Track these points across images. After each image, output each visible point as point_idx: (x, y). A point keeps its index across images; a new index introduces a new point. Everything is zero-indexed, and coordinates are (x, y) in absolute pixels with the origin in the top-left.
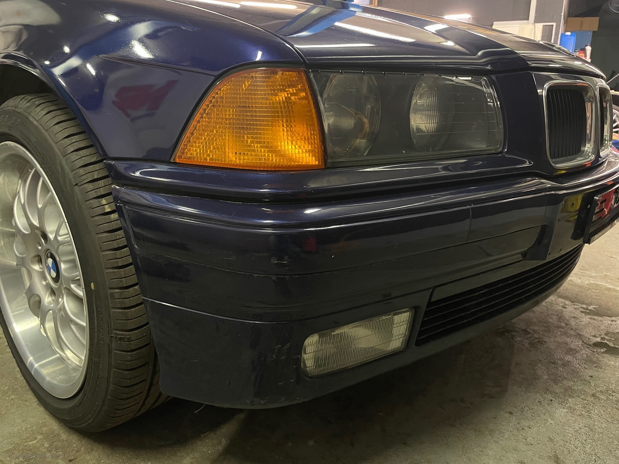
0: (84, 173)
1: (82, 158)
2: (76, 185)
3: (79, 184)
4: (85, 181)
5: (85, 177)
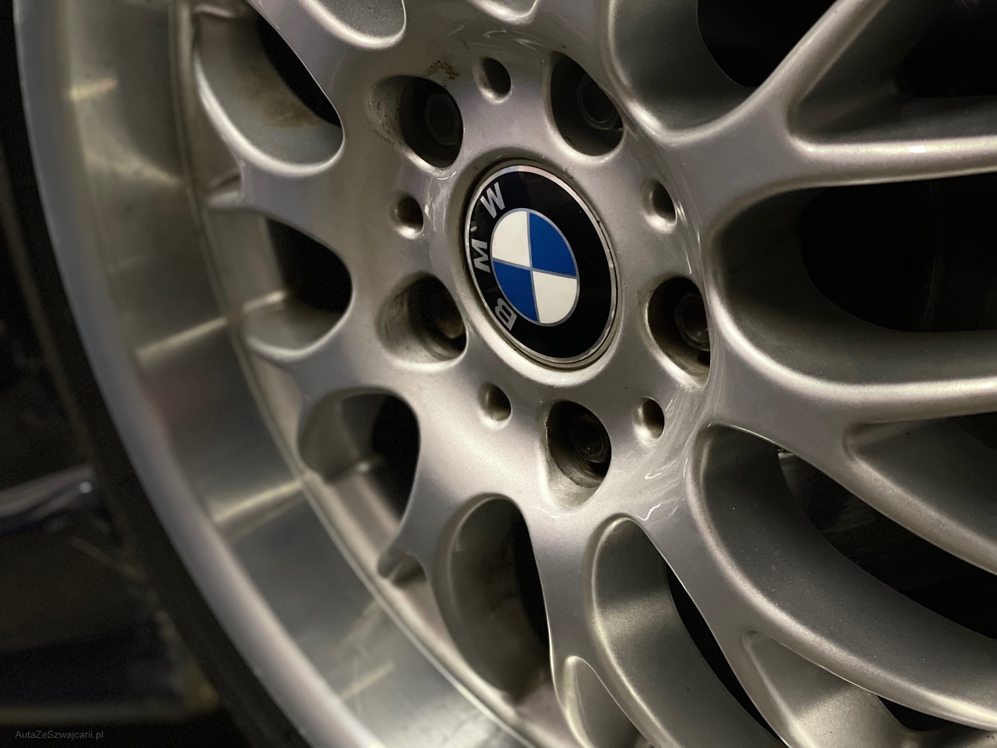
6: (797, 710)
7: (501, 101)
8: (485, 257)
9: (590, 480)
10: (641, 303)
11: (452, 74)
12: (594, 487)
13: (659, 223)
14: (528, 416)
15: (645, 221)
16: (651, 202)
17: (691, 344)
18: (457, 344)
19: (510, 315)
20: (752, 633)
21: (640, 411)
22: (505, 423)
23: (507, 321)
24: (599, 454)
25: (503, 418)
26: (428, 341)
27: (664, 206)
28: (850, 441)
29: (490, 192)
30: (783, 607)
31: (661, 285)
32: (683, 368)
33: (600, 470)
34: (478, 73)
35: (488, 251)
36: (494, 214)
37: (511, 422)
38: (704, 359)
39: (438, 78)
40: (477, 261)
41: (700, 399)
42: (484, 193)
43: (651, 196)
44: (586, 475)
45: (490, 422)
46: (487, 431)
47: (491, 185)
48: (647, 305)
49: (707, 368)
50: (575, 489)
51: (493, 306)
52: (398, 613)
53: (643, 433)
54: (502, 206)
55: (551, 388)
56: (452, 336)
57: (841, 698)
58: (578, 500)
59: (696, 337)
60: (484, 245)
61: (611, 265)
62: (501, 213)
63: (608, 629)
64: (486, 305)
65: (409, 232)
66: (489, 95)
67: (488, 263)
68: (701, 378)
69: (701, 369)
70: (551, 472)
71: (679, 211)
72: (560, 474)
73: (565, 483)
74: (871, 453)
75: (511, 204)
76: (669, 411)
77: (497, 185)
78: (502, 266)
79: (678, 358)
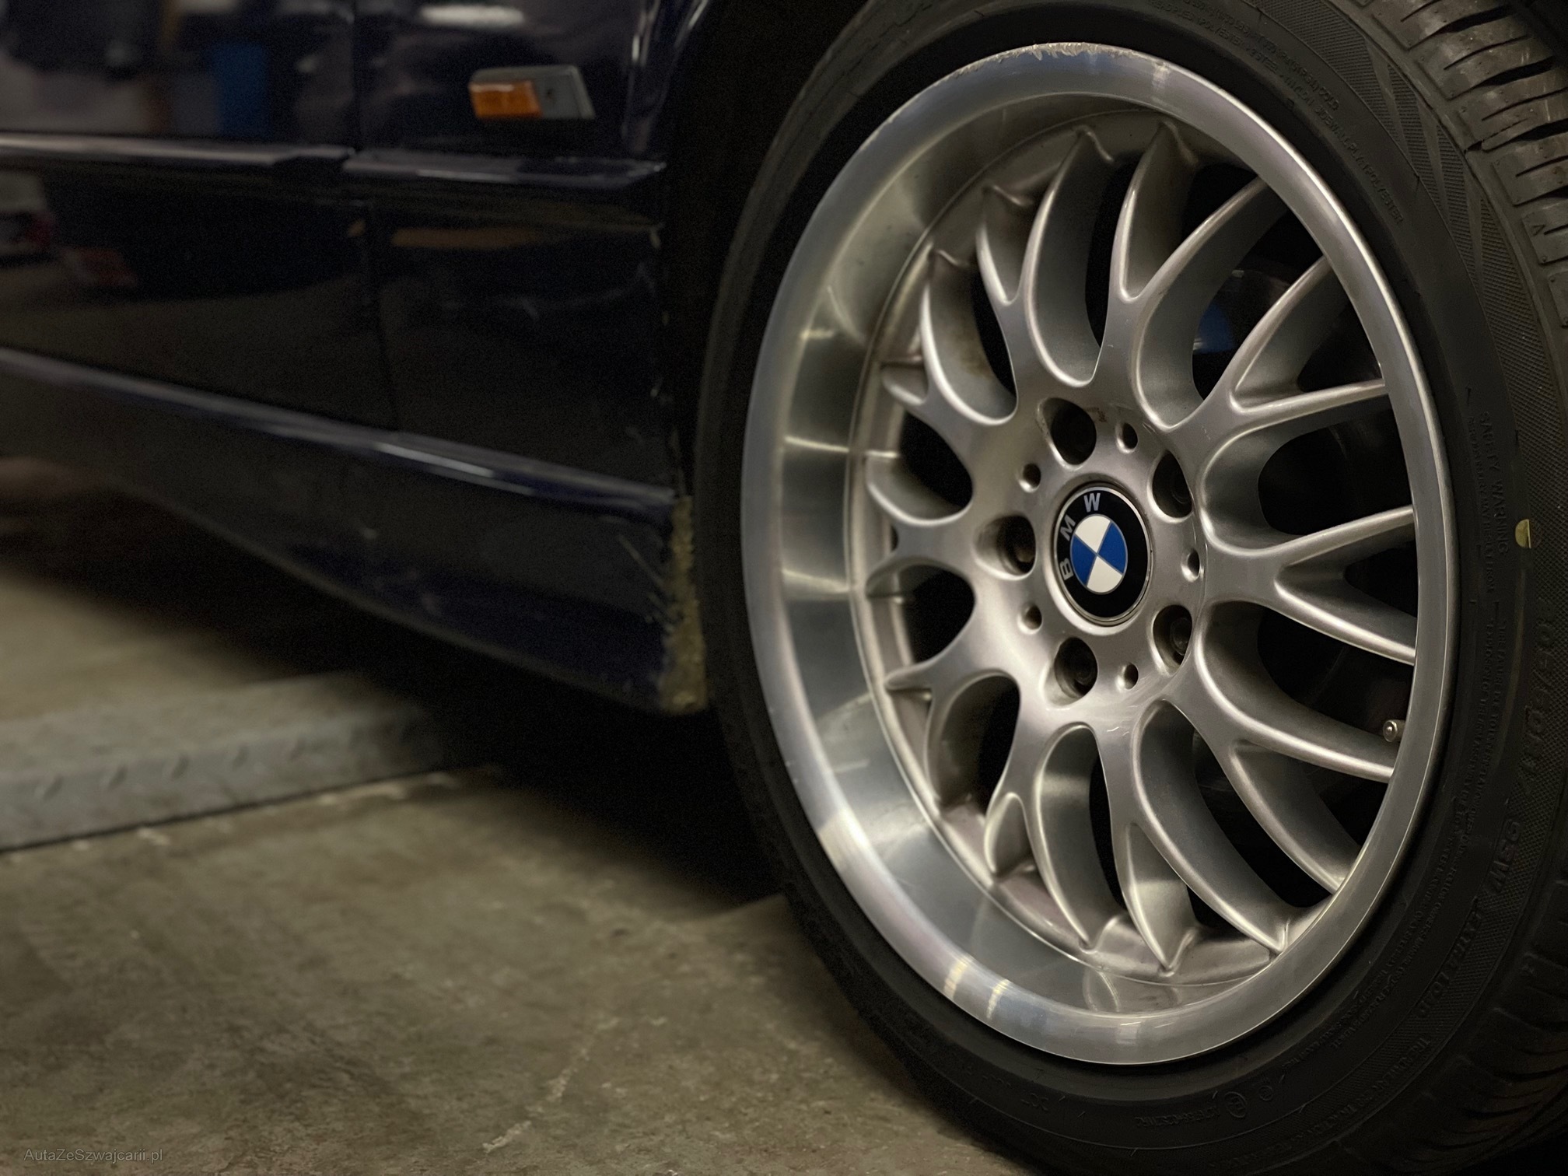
0: (1504, 105)
1: (1485, 52)
2: (1476, 146)
3: (1485, 146)
4: (1513, 133)
5: (1507, 117)
6: (1139, 878)
7: (1127, 451)
8: (1070, 530)
9: (1072, 692)
10: (1155, 610)
11: (1103, 419)
12: (1075, 699)
13: (1187, 573)
14: (1050, 635)
15: (1181, 570)
16: (1187, 560)
17: (1173, 646)
18: (1024, 567)
19: (1069, 571)
20: (1134, 825)
21: (1124, 669)
22: (1034, 632)
23: (1065, 573)
24: (1086, 679)
25: (1032, 628)
26: (1003, 555)
27: (1194, 564)
28: (1236, 746)
29: (1092, 495)
30: (1158, 817)
31: (1172, 606)
32: (1162, 657)
33: (1083, 689)
34: (1118, 430)
35: (1074, 528)
36: (1088, 509)
37: (1038, 634)
38: (1178, 658)
39: (1093, 416)
40: (1063, 529)
41: (1163, 682)
42: (1088, 494)
43: (1188, 556)
44: (1071, 687)
45: (1024, 628)
46: (1019, 632)
47: (1095, 493)
48: (1157, 612)
49: (1176, 664)
50: (1060, 693)
51: (1060, 559)
52: (882, 712)
53: (1120, 682)
54: (1096, 508)
55: (1074, 628)
56: (1021, 559)
57: (1167, 885)
58: (1062, 702)
59: (1179, 643)
60: (1073, 524)
61: (1147, 578)
62: (1093, 512)
63: (1044, 787)
64: (1056, 556)
65: (1026, 486)
66: (1121, 444)
67: (1071, 535)
68: (1172, 670)
69: (1174, 664)
70: (1049, 676)
71: (1201, 571)
72: (1054, 679)
73: (1056, 689)
74: (1243, 756)
75: (1102, 511)
76: (1141, 680)
77: (1098, 495)
78: (1078, 541)
79: (1162, 650)
